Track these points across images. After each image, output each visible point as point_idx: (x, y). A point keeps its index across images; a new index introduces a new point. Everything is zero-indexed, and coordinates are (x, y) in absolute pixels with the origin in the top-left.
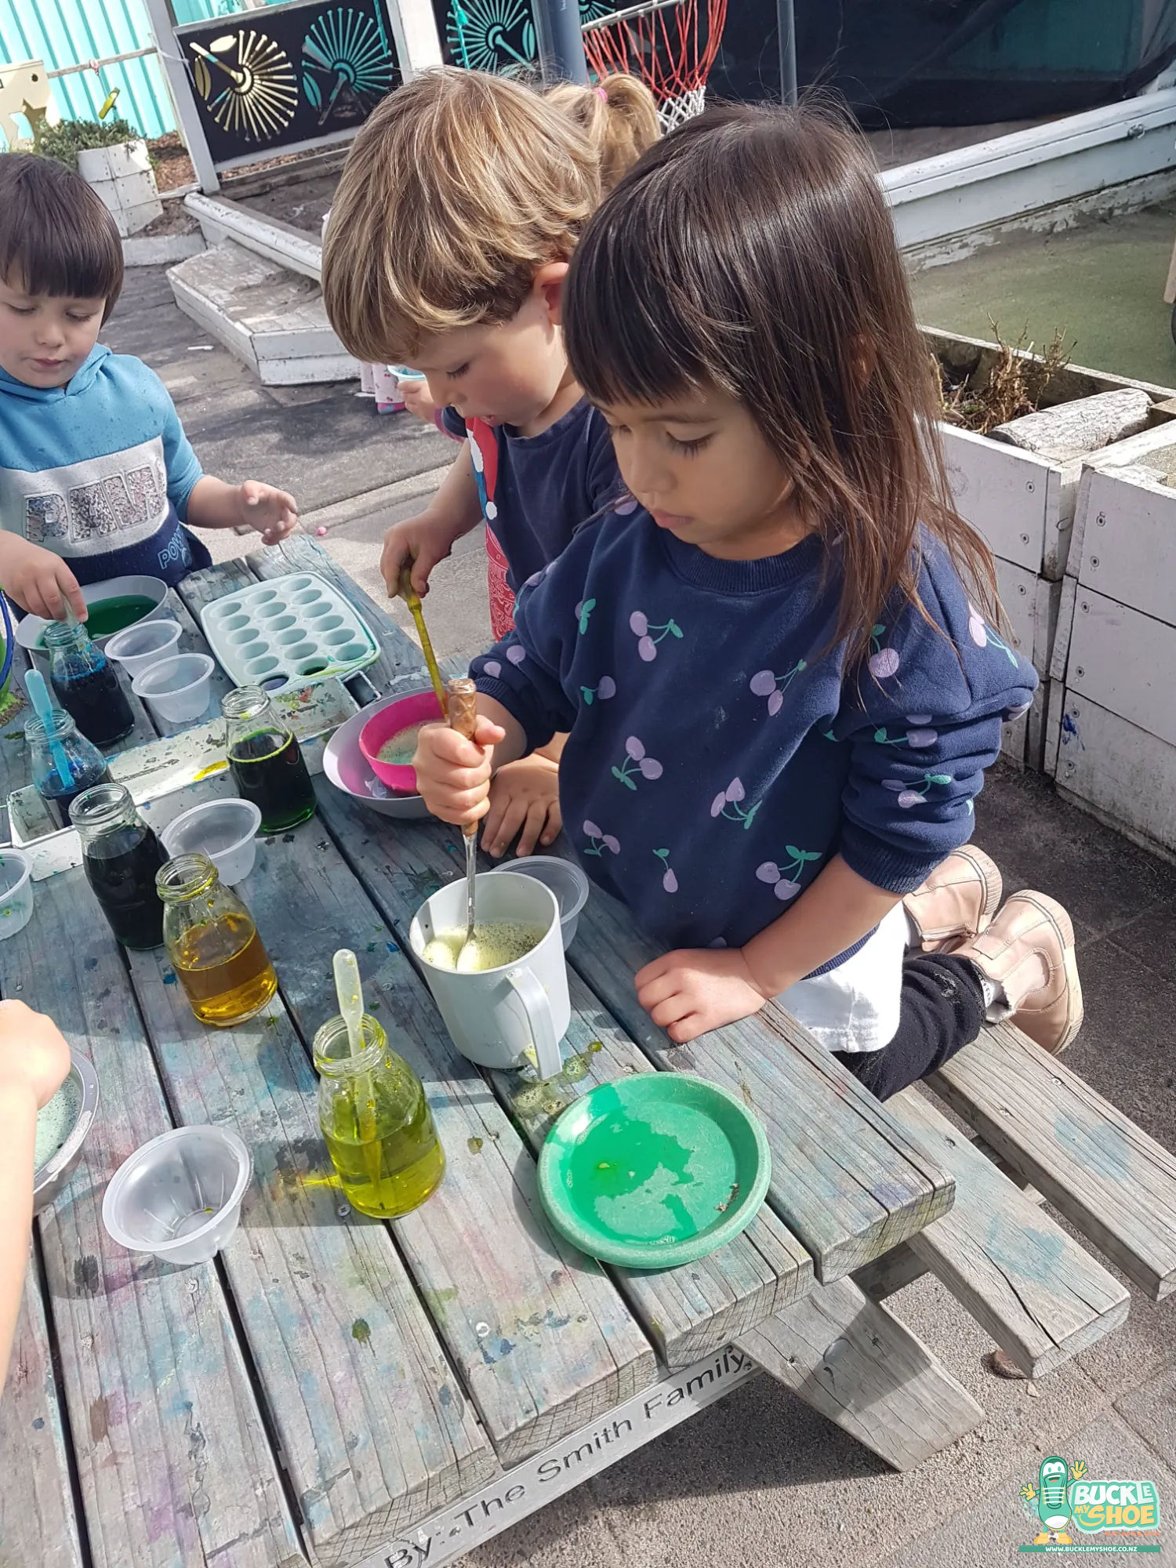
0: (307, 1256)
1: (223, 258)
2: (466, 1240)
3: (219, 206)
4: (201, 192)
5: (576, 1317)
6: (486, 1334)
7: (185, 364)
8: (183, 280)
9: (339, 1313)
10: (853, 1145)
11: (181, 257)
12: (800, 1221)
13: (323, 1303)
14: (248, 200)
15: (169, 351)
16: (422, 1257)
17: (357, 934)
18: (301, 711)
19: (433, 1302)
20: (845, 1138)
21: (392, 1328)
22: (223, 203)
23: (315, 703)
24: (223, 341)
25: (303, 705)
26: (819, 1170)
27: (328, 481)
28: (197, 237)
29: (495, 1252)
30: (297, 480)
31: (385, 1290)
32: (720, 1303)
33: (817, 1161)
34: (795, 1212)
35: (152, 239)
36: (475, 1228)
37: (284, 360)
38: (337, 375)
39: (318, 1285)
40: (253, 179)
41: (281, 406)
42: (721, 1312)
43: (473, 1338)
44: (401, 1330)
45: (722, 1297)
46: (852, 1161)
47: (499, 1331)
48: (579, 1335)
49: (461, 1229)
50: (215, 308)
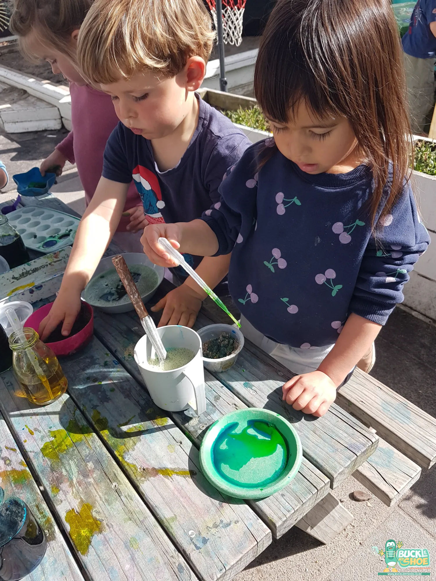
0: (101, 511)
2: (176, 493)
5: (234, 521)
6: (194, 536)
9: (122, 536)
10: (335, 428)
12: (322, 464)
13: (113, 532)
16: (157, 504)
17: (98, 359)
18: (55, 262)
19: (166, 524)
20: (331, 425)
21: (149, 539)
23: (61, 259)
25: (55, 260)
26: (324, 441)
29: (190, 497)
31: (142, 522)
32: (296, 506)
33: (322, 437)
34: (319, 460)
36: (179, 487)
37: (15, 122)
38: (38, 128)
39: (109, 524)
42: (297, 510)
43: (188, 538)
44: (153, 540)
45: (296, 503)
46: (337, 435)
47: (200, 534)
48: (238, 529)
49: (173, 488)
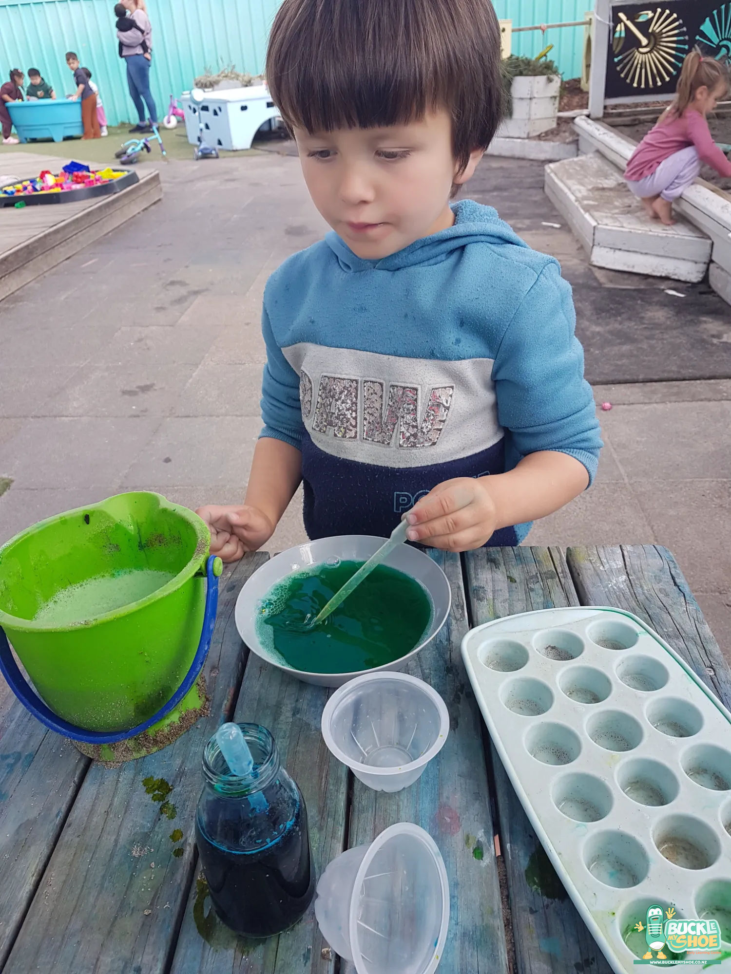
1: (590, 164)
3: (599, 126)
4: (588, 116)
7: (536, 234)
8: (556, 174)
11: (558, 158)
14: (620, 128)
15: (527, 222)
22: (602, 126)
24: (569, 223)
27: (625, 361)
28: (572, 147)
30: (597, 352)
35: (542, 142)
37: (615, 249)
38: (654, 271)
40: (628, 114)
41: (600, 284)
50: (573, 198)
